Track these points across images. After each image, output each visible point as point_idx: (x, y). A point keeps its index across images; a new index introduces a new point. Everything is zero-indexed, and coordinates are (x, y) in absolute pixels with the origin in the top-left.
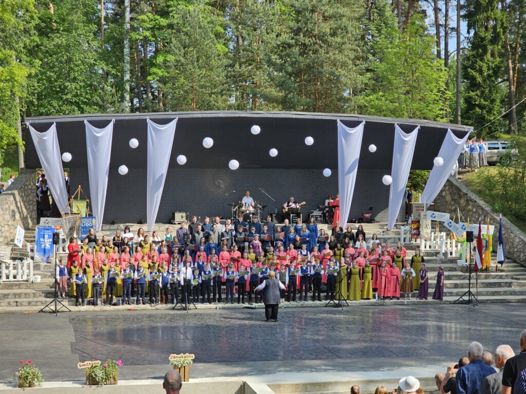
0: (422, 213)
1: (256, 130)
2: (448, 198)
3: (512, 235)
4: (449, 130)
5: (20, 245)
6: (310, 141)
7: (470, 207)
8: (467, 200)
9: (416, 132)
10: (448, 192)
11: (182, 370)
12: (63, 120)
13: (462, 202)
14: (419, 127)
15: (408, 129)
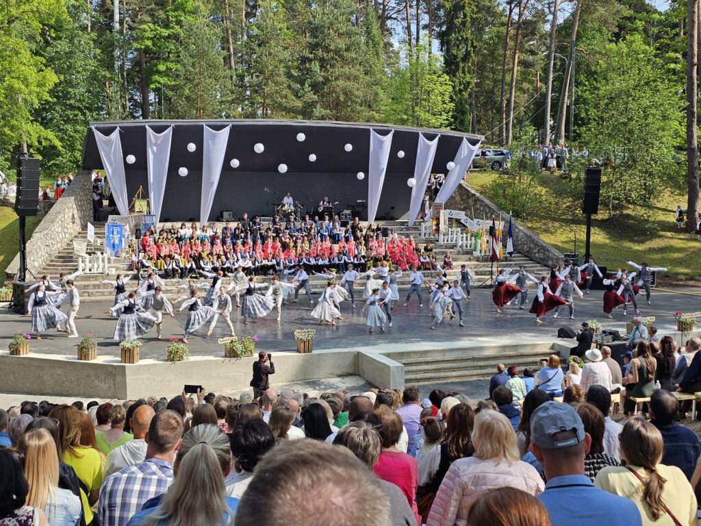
0: (442, 212)
1: (301, 137)
2: (458, 198)
3: (517, 230)
4: (464, 138)
5: (92, 241)
6: (349, 147)
7: (478, 206)
8: (475, 200)
9: (436, 140)
10: (457, 194)
11: (307, 343)
12: (126, 125)
13: (471, 201)
14: (439, 136)
15: (430, 137)
